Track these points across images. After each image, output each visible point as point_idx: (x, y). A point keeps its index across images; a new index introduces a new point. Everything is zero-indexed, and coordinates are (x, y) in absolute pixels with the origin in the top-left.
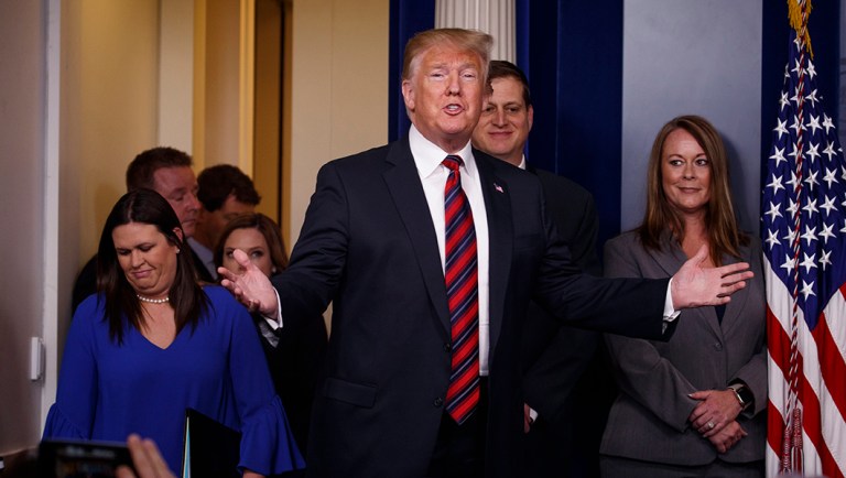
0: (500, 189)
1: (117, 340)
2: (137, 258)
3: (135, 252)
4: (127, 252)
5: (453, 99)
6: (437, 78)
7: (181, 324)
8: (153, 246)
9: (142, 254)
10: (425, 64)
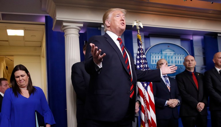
1: (16, 96)
2: (21, 78)
3: (20, 77)
4: (18, 77)
5: (122, 22)
7: (30, 93)
8: (24, 76)
9: (22, 78)
10: (114, 14)
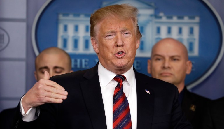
0: (148, 92)
5: (119, 49)
6: (110, 37)
10: (102, 29)
